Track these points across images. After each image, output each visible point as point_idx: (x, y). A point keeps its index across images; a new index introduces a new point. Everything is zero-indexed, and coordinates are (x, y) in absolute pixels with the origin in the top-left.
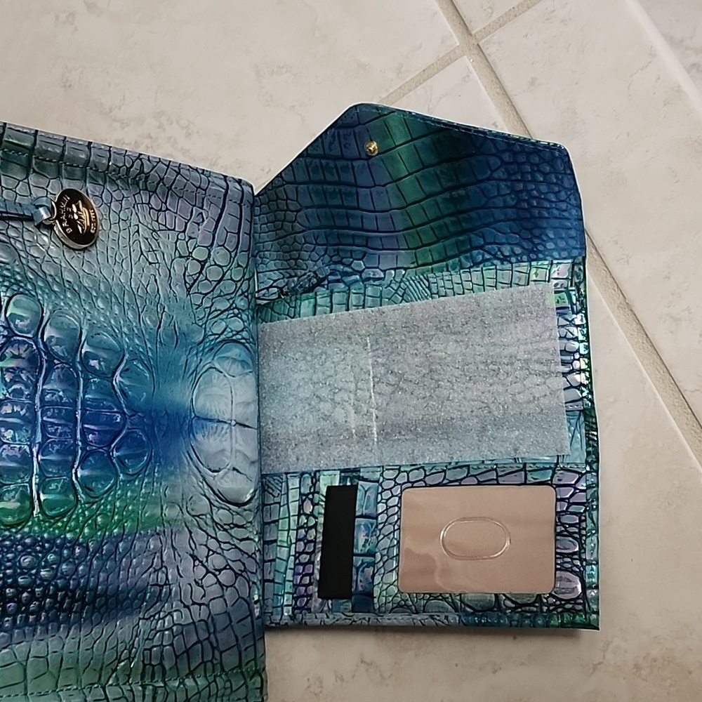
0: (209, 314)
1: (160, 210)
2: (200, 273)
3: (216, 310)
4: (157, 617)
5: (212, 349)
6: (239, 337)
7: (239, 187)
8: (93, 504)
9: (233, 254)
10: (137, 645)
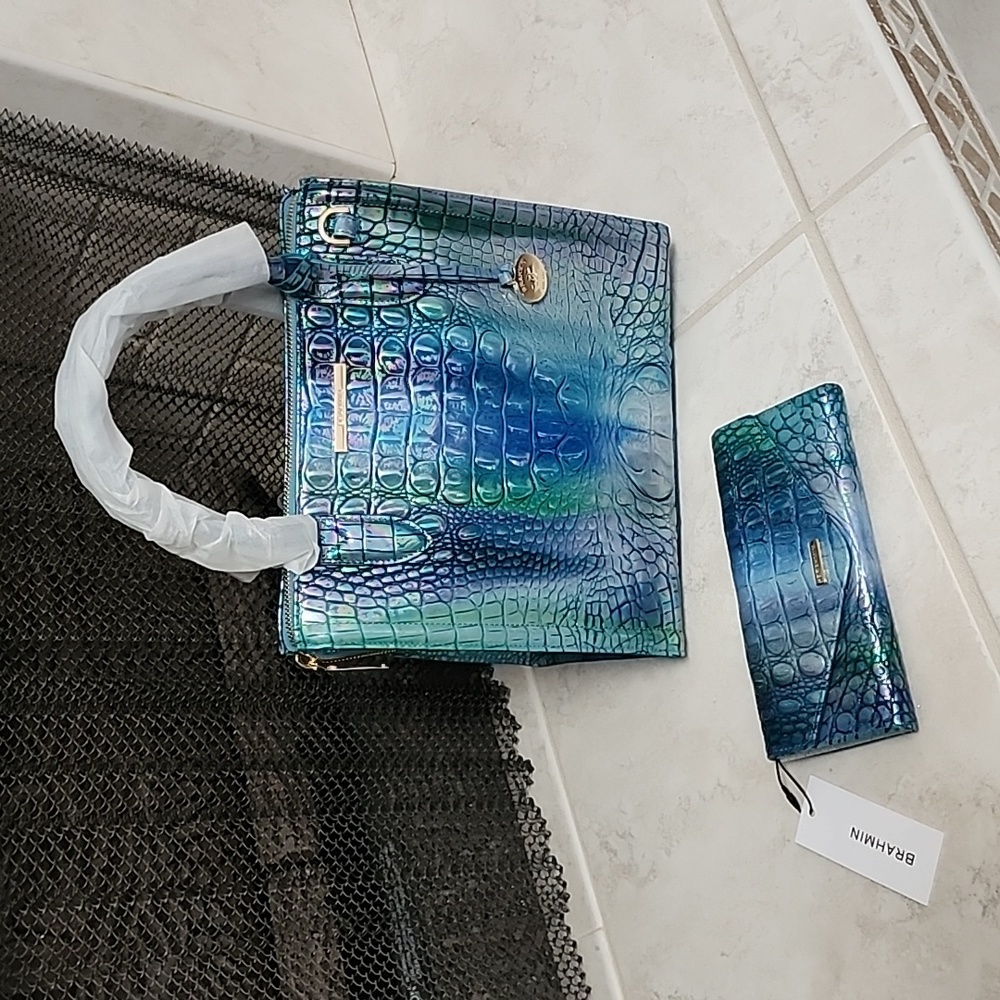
0: (632, 341)
1: (591, 256)
2: (624, 307)
3: (637, 339)
4: (595, 580)
5: (633, 372)
6: (656, 361)
7: (655, 230)
8: (546, 491)
9: (651, 290)
10: (581, 599)
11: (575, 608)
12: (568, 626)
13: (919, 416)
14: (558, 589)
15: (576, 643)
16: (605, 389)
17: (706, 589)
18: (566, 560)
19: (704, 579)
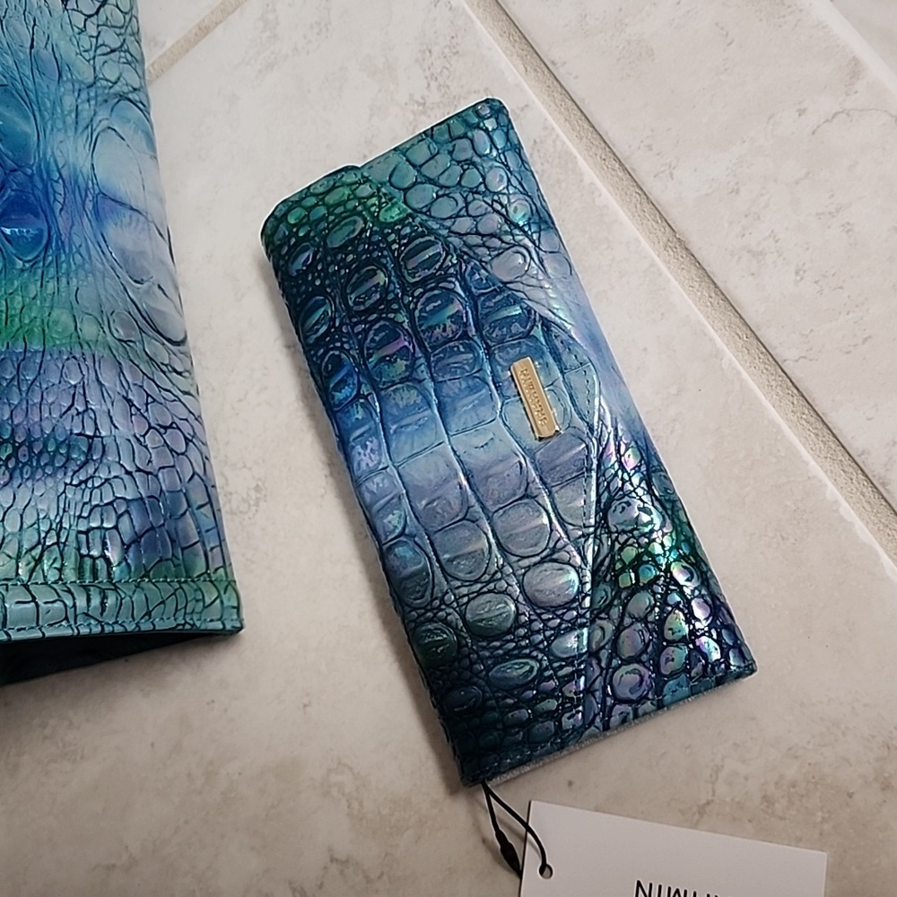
0: (97, 47)
3: (104, 45)
4: (90, 485)
5: (107, 100)
6: (136, 98)
10: (66, 525)
11: (57, 543)
12: (46, 583)
13: (650, 147)
14: (20, 505)
15: (66, 618)
16: (64, 117)
17: (263, 505)
18: (30, 443)
19: (257, 489)
